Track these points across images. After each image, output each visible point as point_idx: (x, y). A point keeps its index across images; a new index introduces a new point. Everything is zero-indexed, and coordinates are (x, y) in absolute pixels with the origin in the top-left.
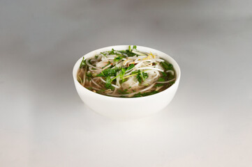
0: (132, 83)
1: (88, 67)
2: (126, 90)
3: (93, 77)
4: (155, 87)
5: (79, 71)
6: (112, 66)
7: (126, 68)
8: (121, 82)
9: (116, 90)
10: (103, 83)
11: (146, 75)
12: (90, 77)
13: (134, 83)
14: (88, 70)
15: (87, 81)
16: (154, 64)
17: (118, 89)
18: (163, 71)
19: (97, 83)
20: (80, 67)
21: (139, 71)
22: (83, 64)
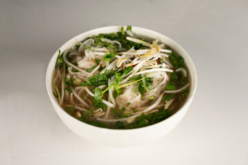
0: (131, 97)
1: (67, 67)
2: (124, 109)
3: (74, 86)
4: (163, 102)
5: (55, 74)
6: (101, 69)
7: (122, 72)
8: (115, 94)
9: (108, 110)
10: (90, 97)
11: (150, 81)
12: (71, 85)
13: (133, 97)
14: (67, 72)
15: (67, 93)
16: (159, 61)
17: (112, 109)
18: (172, 71)
19: (82, 96)
20: (56, 67)
21: (140, 77)
22: (60, 61)
